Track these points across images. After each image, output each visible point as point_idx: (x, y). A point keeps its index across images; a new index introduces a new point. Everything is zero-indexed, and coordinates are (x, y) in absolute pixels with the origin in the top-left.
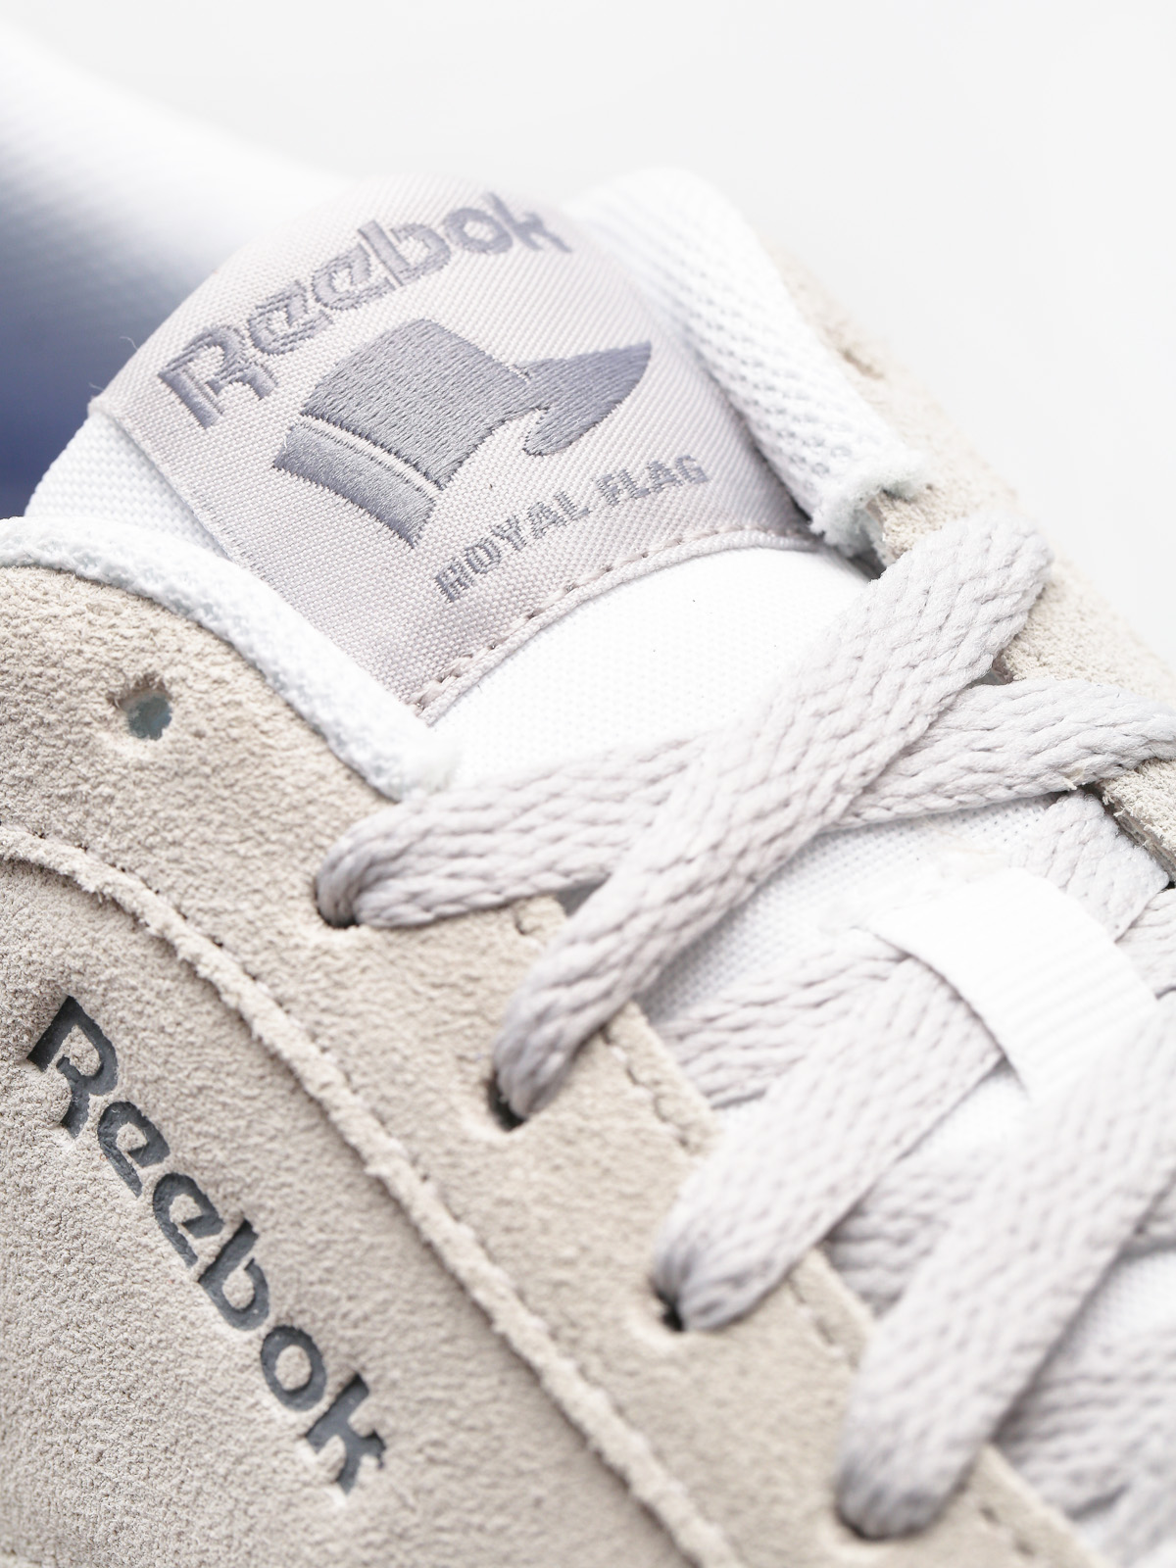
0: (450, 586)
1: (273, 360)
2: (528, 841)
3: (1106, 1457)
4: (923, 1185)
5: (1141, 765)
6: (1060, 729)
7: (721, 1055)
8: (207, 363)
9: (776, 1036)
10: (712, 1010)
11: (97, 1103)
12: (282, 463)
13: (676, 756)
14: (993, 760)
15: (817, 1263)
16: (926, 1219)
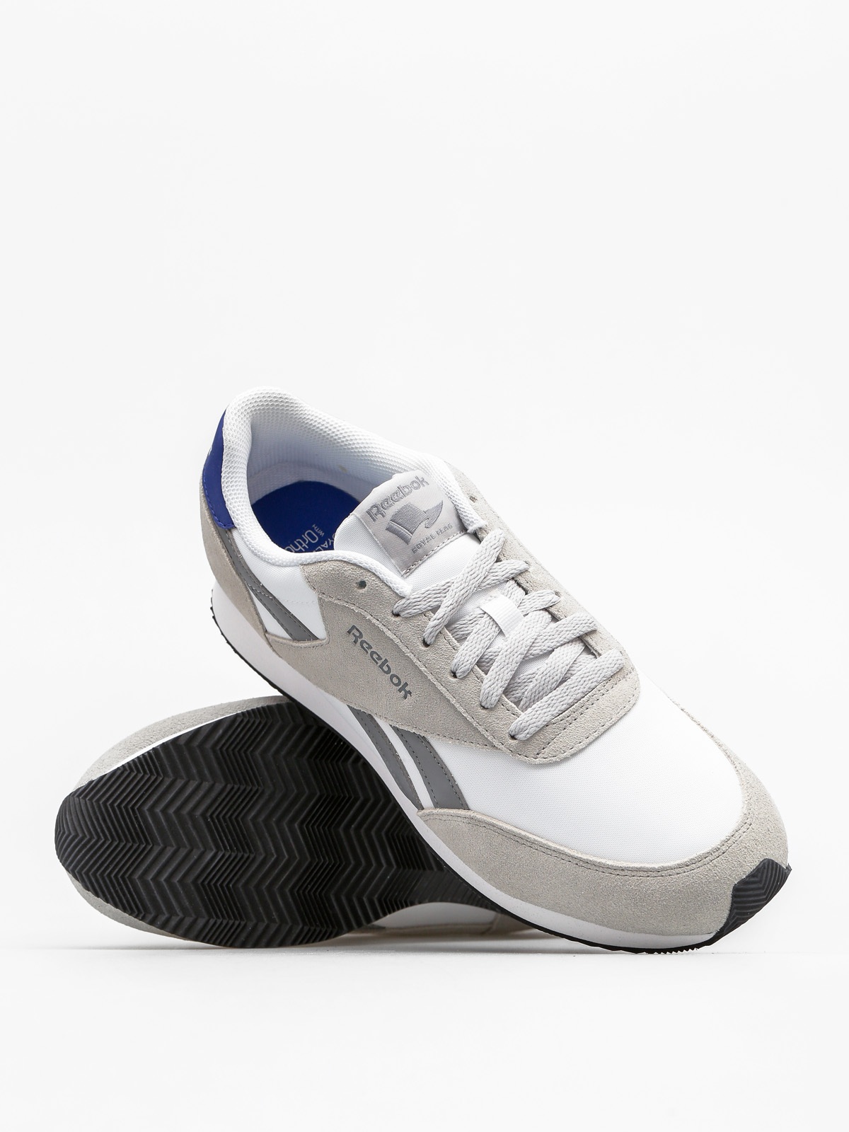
0: (414, 551)
1: (385, 511)
2: (425, 603)
3: (520, 694)
4: (491, 654)
5: (520, 574)
6: (507, 571)
7: (458, 633)
8: (375, 510)
9: (466, 629)
10: (456, 626)
11: (359, 640)
12: (387, 529)
13: (448, 584)
14: (497, 578)
15: (476, 667)
16: (491, 659)
